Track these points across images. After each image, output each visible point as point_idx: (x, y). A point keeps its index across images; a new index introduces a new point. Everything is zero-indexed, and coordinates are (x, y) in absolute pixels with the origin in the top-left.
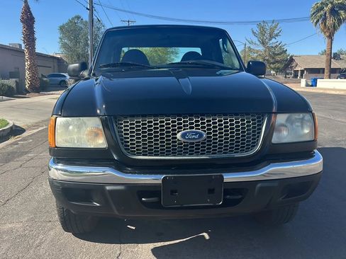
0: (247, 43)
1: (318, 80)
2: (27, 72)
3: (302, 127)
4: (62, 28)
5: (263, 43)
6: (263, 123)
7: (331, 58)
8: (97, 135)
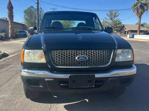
0: (105, 19)
1: (135, 35)
2: (10, 30)
3: (128, 55)
4: (25, 11)
5: (111, 19)
6: (112, 53)
7: (140, 26)
8: (42, 57)
